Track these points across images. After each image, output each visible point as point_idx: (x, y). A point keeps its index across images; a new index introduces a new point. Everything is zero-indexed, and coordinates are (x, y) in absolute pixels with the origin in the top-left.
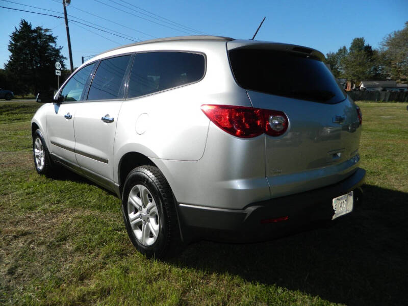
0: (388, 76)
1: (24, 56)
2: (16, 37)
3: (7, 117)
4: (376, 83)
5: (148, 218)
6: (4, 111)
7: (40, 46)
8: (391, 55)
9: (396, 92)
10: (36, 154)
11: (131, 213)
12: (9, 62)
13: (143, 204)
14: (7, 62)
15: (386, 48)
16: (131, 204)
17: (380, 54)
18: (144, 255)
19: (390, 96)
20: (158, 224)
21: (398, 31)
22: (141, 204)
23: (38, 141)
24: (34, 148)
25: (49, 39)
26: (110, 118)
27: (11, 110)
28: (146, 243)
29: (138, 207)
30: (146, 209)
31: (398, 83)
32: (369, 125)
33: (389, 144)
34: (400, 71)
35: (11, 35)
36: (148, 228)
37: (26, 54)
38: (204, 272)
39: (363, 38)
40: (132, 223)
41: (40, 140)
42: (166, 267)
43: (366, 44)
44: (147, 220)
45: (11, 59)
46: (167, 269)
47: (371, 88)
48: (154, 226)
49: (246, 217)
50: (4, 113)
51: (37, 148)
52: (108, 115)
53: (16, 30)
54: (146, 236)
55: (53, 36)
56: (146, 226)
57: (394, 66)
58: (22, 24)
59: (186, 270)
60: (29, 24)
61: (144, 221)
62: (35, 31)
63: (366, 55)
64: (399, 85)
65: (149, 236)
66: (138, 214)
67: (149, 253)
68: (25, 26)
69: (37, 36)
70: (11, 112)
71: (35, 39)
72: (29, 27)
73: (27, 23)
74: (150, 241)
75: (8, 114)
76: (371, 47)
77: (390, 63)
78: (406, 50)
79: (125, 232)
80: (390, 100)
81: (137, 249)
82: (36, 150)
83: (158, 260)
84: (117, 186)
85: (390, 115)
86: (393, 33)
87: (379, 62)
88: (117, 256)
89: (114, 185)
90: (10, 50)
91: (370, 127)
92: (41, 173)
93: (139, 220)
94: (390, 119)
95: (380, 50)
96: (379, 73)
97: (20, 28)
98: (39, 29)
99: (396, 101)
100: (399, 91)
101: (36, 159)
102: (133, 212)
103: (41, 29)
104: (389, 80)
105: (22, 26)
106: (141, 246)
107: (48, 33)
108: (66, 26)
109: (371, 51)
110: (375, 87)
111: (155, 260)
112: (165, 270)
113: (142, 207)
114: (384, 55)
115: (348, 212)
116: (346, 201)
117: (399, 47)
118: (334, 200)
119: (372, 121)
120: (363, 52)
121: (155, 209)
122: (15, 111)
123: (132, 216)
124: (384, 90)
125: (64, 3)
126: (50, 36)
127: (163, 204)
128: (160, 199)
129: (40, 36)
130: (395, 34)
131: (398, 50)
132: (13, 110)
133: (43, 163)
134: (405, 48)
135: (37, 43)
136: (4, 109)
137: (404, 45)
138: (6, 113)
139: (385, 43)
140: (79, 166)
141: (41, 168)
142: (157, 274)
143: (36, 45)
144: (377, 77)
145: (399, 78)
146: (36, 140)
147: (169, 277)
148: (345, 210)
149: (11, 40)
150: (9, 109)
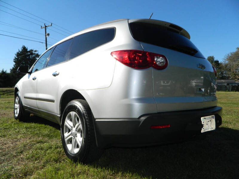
0: (230, 77)
1: (22, 65)
2: (18, 54)
3: (7, 96)
4: (223, 81)
5: (76, 134)
6: (6, 93)
7: (31, 59)
8: (230, 65)
9: (235, 86)
10: (15, 107)
11: (66, 132)
12: (13, 68)
13: (74, 125)
14: (12, 68)
15: (227, 62)
16: (66, 127)
17: (224, 65)
18: (72, 161)
19: (232, 88)
20: (82, 137)
21: (233, 53)
22: (72, 125)
23: (17, 99)
24: (14, 104)
25: (36, 56)
26: (57, 73)
27: (10, 93)
28: (74, 152)
29: (70, 128)
30: (75, 128)
31: (236, 81)
32: (221, 101)
33: (235, 109)
34: (236, 74)
35: (16, 53)
36: (76, 141)
37: (23, 64)
38: (112, 171)
39: (213, 56)
40: (66, 140)
41: (18, 98)
42: (86, 168)
43: (215, 59)
44: (76, 135)
45: (14, 66)
46: (87, 169)
47: (220, 83)
48: (79, 139)
49: (141, 124)
50: (5, 94)
51: (16, 103)
52: (56, 72)
53: (19, 51)
54: (75, 147)
55: (39, 54)
56: (74, 140)
57: (232, 71)
58: (23, 48)
59: (100, 170)
60: (26, 48)
61: (74, 136)
62: (29, 52)
63: (216, 65)
64: (237, 82)
65: (76, 147)
66: (70, 133)
67: (75, 159)
68: (24, 49)
69: (30, 54)
70: (9, 94)
71: (29, 55)
72: (27, 49)
73: (25, 47)
74: (76, 151)
75: (7, 95)
76: (218, 61)
77: (230, 70)
78: (238, 63)
79: (62, 149)
80: (232, 90)
81: (68, 157)
82: (16, 105)
83: (81, 164)
84: (58, 117)
85: (233, 97)
86: (230, 54)
87: (224, 69)
88: (54, 161)
89: (57, 116)
90: (15, 62)
91: (222, 102)
92: (16, 118)
93: (71, 136)
94: (234, 98)
95: (223, 63)
96: (224, 76)
97: (21, 50)
98: (32, 50)
99: (236, 91)
100: (237, 85)
101: (15, 110)
102: (67, 132)
103: (33, 51)
104: (230, 79)
105: (22, 49)
106: (71, 155)
107: (36, 53)
108: (46, 47)
109: (219, 63)
110: (222, 83)
111: (79, 163)
112: (85, 169)
113: (73, 127)
114: (226, 66)
115: (212, 129)
116: (210, 121)
117: (235, 61)
118: (202, 118)
119: (222, 99)
120: (214, 64)
121: (81, 127)
122: (12, 94)
123: (66, 135)
124: (228, 84)
125: (46, 36)
126: (37, 54)
127: (86, 121)
128: (83, 118)
129: (32, 54)
130: (231, 54)
131: (234, 63)
132: (11, 93)
133: (18, 112)
134: (238, 62)
135: (30, 58)
136: (6, 92)
137: (237, 60)
138: (7, 94)
139: (226, 59)
140: (38, 109)
141: (17, 115)
142: (79, 171)
143: (29, 59)
144: (223, 78)
145: (236, 78)
146: (16, 98)
147: (87, 174)
148: (210, 128)
149: (15, 56)
150: (9, 92)
